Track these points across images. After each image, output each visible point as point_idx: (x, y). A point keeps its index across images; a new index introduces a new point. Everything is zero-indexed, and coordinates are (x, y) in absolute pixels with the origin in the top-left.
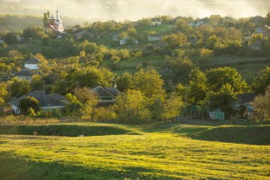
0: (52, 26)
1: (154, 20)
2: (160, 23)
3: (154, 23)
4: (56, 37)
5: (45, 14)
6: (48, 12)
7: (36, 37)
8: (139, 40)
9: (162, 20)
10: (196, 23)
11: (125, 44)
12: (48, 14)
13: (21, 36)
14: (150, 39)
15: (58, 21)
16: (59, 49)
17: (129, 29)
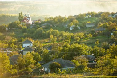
0: (26, 21)
1: (87, 14)
2: (90, 16)
3: (87, 17)
4: (29, 27)
5: (20, 14)
6: (21, 12)
7: (17, 27)
8: (81, 27)
9: (91, 15)
10: (113, 15)
11: (73, 30)
12: (21, 13)
13: (8, 27)
14: (87, 26)
15: (29, 17)
16: (34, 34)
17: (74, 21)
